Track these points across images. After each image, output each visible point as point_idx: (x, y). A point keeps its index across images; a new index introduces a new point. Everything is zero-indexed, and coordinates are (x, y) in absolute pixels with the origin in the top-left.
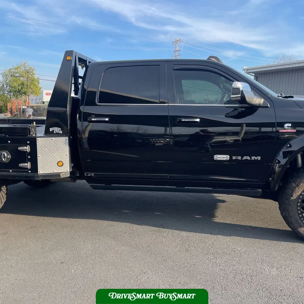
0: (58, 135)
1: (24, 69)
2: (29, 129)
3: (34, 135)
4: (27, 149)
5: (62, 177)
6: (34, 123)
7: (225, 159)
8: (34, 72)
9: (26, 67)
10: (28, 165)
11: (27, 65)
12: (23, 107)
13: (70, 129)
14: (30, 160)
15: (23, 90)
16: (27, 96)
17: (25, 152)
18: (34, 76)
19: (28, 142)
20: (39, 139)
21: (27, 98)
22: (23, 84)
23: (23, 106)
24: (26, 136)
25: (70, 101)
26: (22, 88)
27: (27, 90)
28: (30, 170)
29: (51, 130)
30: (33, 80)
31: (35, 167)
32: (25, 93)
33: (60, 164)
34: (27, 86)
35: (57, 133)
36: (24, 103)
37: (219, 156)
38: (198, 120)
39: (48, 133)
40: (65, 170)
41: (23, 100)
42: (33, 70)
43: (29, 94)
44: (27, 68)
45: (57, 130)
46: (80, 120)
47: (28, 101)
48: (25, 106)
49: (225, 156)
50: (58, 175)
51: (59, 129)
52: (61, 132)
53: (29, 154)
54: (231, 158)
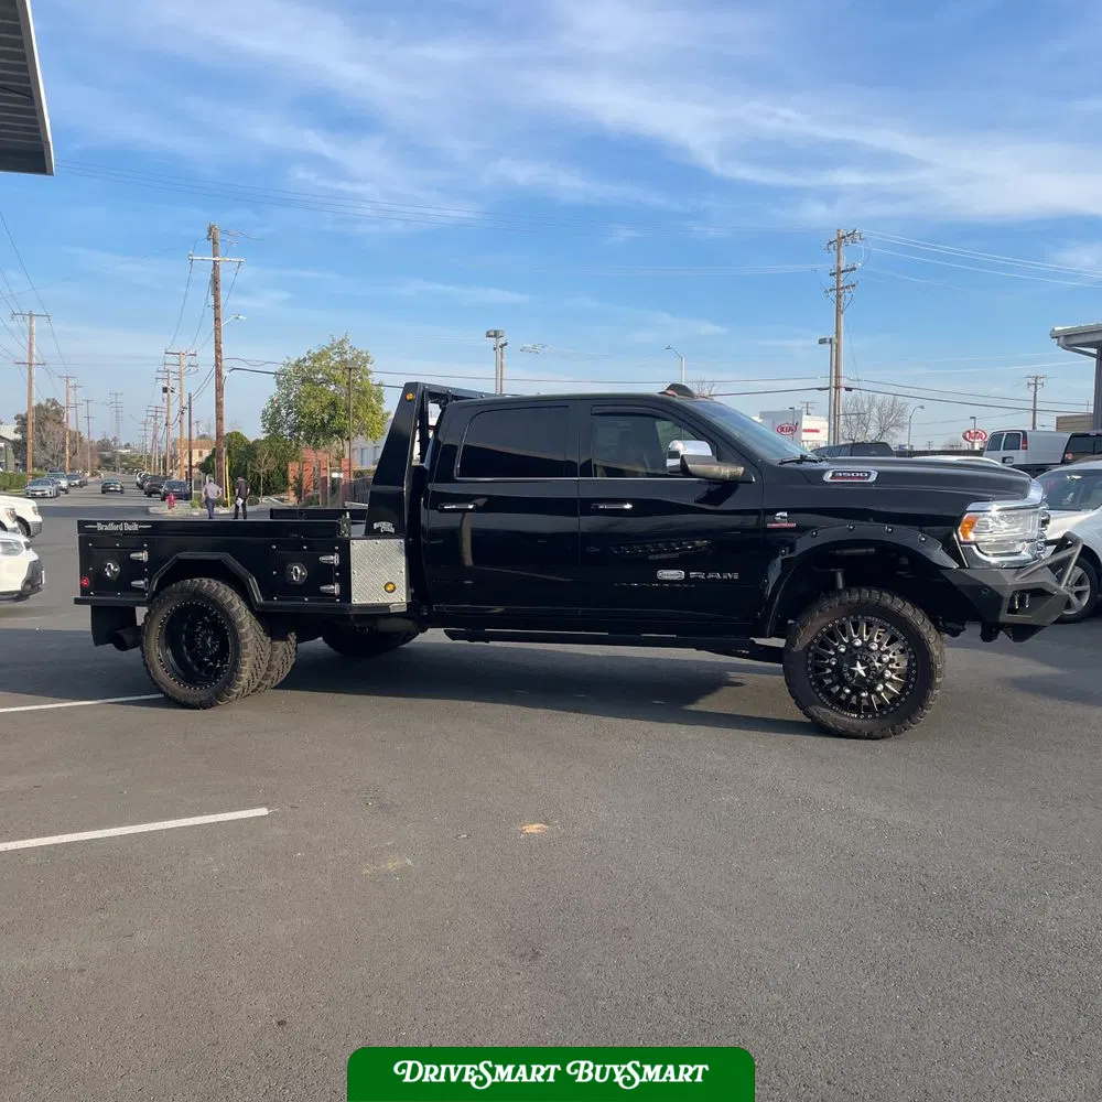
0: (387, 535)
1: (338, 359)
2: (339, 525)
3: (347, 535)
4: (335, 559)
5: (392, 611)
6: (348, 514)
7: (676, 578)
8: (368, 366)
9: (345, 353)
10: (336, 588)
11: (347, 347)
12: (335, 475)
13: (408, 523)
14: (338, 580)
15: (335, 425)
16: (345, 442)
17: (329, 566)
18: (367, 380)
19: (337, 548)
20: (354, 542)
21: (347, 447)
22: (333, 404)
23: (335, 471)
24: (331, 537)
25: (409, 475)
26: (332, 417)
27: (347, 422)
28: (338, 597)
29: (376, 526)
30: (364, 393)
31: (346, 593)
32: (340, 432)
33: (390, 587)
34: (347, 410)
35: (385, 532)
36: (336, 462)
37: (665, 572)
38: (628, 506)
39: (372, 533)
40: (399, 598)
41: (334, 453)
42: (366, 361)
43: (353, 435)
44: (348, 357)
45: (386, 526)
46: (426, 507)
47: (347, 456)
48: (340, 471)
49: (675, 572)
50: (386, 606)
51: (390, 524)
52: (393, 530)
53: (338, 568)
54: (687, 575)
